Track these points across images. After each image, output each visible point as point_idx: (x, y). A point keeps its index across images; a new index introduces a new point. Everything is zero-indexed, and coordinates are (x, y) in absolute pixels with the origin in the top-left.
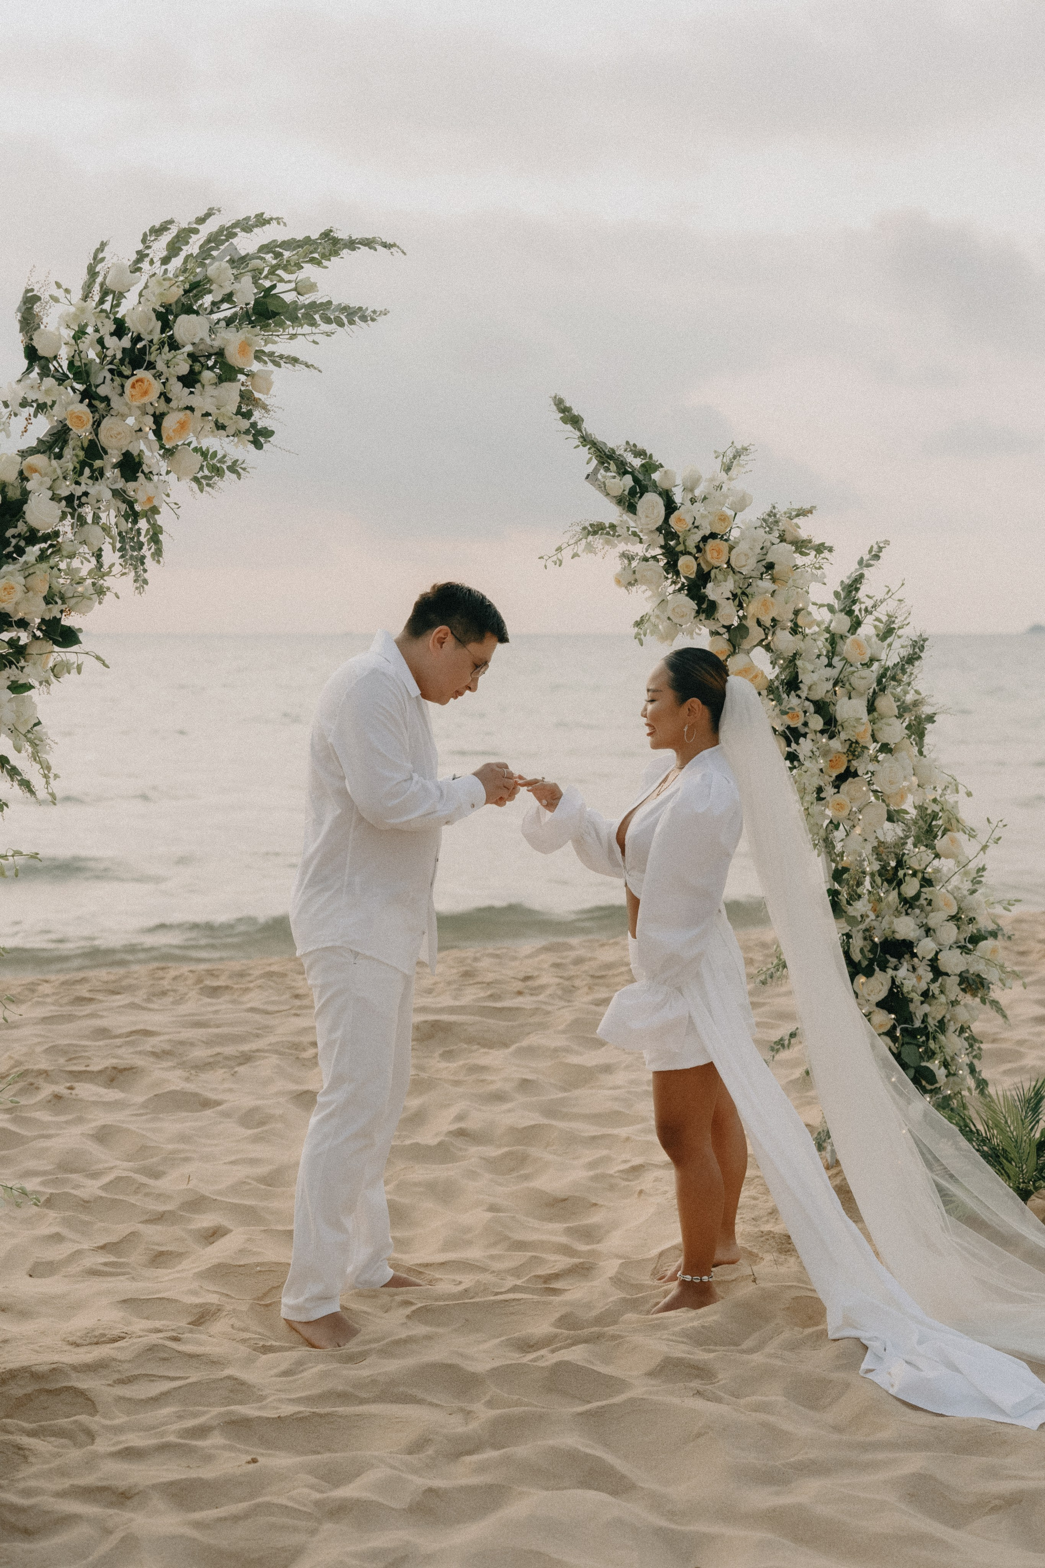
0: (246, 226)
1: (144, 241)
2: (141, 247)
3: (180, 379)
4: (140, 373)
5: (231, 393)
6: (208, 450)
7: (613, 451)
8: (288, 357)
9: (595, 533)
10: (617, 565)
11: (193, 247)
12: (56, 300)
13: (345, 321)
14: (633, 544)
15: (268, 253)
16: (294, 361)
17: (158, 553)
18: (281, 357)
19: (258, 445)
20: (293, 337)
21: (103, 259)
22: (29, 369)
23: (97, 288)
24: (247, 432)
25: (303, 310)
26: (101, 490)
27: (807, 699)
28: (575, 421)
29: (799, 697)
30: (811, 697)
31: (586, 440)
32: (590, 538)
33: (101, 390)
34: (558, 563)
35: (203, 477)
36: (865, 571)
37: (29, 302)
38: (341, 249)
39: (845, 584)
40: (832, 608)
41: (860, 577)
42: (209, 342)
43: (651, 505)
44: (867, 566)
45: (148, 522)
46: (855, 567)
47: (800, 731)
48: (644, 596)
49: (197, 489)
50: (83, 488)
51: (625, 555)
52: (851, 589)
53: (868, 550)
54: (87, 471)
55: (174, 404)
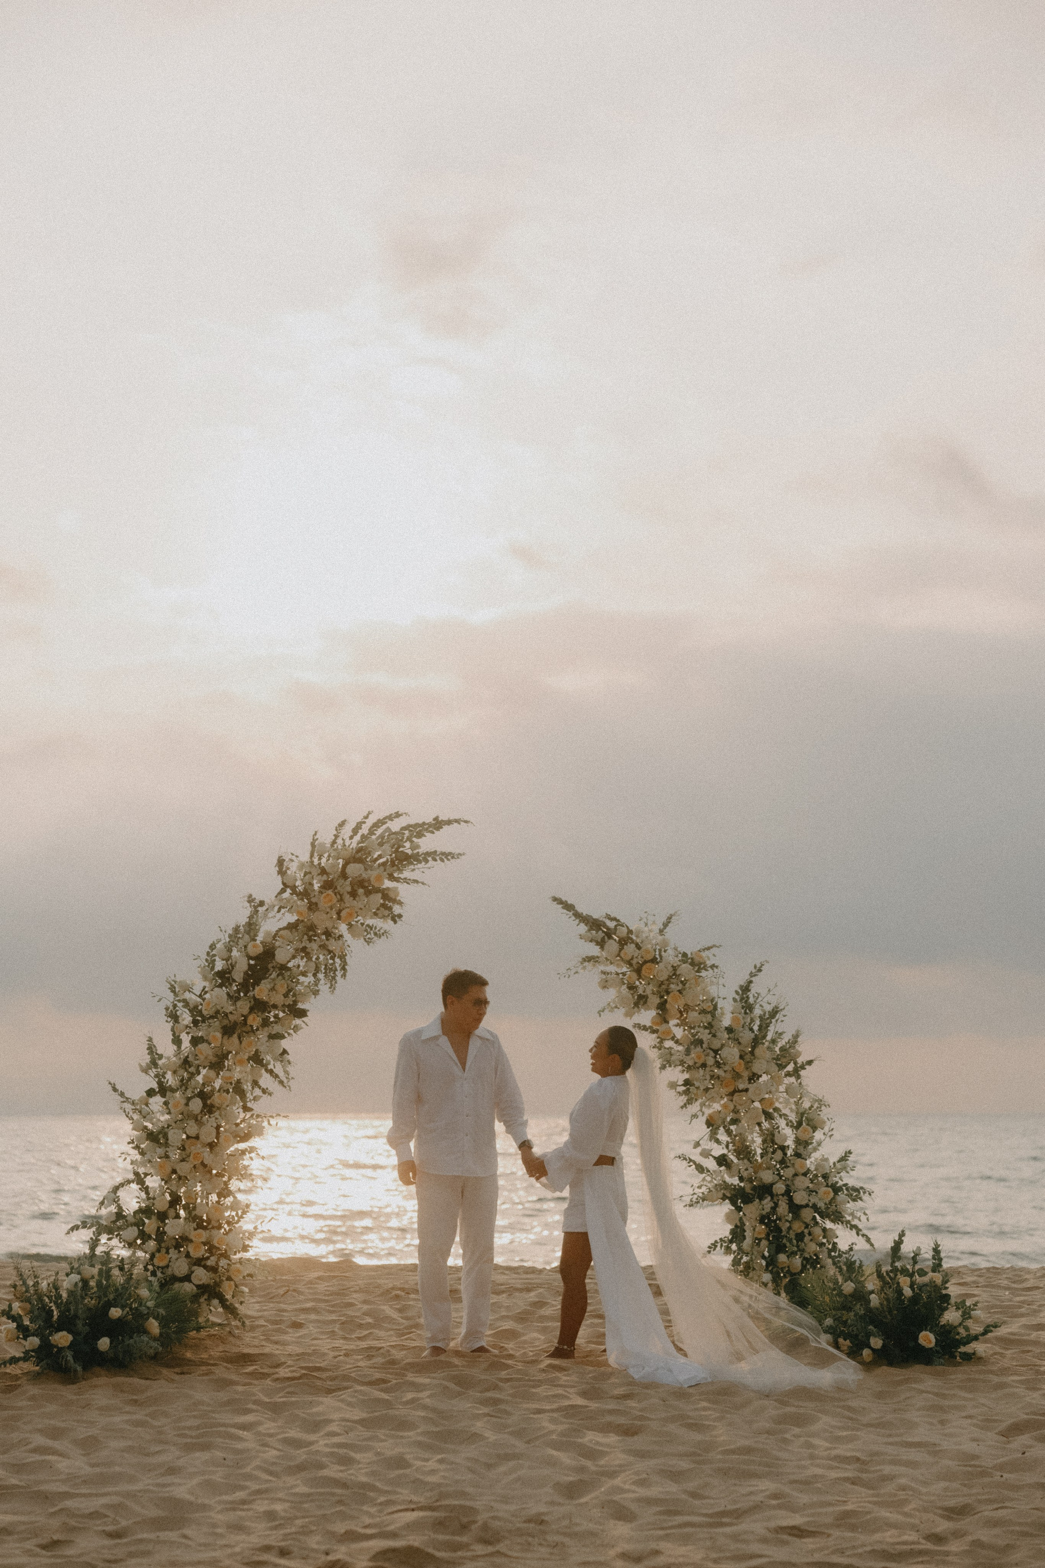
0: (390, 818)
1: (336, 830)
2: (335, 833)
3: (348, 893)
4: (330, 892)
5: (377, 899)
6: (373, 925)
7: (596, 919)
8: (414, 880)
9: (589, 961)
10: (597, 978)
11: (365, 830)
12: (292, 861)
13: (445, 860)
14: (606, 965)
15: (405, 830)
16: (416, 881)
17: (344, 976)
18: (410, 879)
19: (395, 922)
20: (413, 870)
21: (317, 839)
22: (283, 891)
23: (316, 854)
24: (389, 915)
26: (314, 946)
27: (710, 1049)
29: (702, 1047)
30: (712, 1047)
32: (586, 964)
33: (314, 900)
34: (567, 976)
35: (369, 938)
36: (753, 979)
37: (281, 862)
38: (444, 825)
39: (741, 987)
40: (735, 1000)
41: (751, 982)
42: (365, 876)
43: (612, 946)
44: (755, 975)
45: (341, 960)
46: (747, 977)
47: (704, 1065)
48: (612, 994)
49: (366, 944)
50: (303, 944)
51: (603, 973)
52: (746, 989)
53: (755, 967)
54: (306, 937)
55: (346, 905)
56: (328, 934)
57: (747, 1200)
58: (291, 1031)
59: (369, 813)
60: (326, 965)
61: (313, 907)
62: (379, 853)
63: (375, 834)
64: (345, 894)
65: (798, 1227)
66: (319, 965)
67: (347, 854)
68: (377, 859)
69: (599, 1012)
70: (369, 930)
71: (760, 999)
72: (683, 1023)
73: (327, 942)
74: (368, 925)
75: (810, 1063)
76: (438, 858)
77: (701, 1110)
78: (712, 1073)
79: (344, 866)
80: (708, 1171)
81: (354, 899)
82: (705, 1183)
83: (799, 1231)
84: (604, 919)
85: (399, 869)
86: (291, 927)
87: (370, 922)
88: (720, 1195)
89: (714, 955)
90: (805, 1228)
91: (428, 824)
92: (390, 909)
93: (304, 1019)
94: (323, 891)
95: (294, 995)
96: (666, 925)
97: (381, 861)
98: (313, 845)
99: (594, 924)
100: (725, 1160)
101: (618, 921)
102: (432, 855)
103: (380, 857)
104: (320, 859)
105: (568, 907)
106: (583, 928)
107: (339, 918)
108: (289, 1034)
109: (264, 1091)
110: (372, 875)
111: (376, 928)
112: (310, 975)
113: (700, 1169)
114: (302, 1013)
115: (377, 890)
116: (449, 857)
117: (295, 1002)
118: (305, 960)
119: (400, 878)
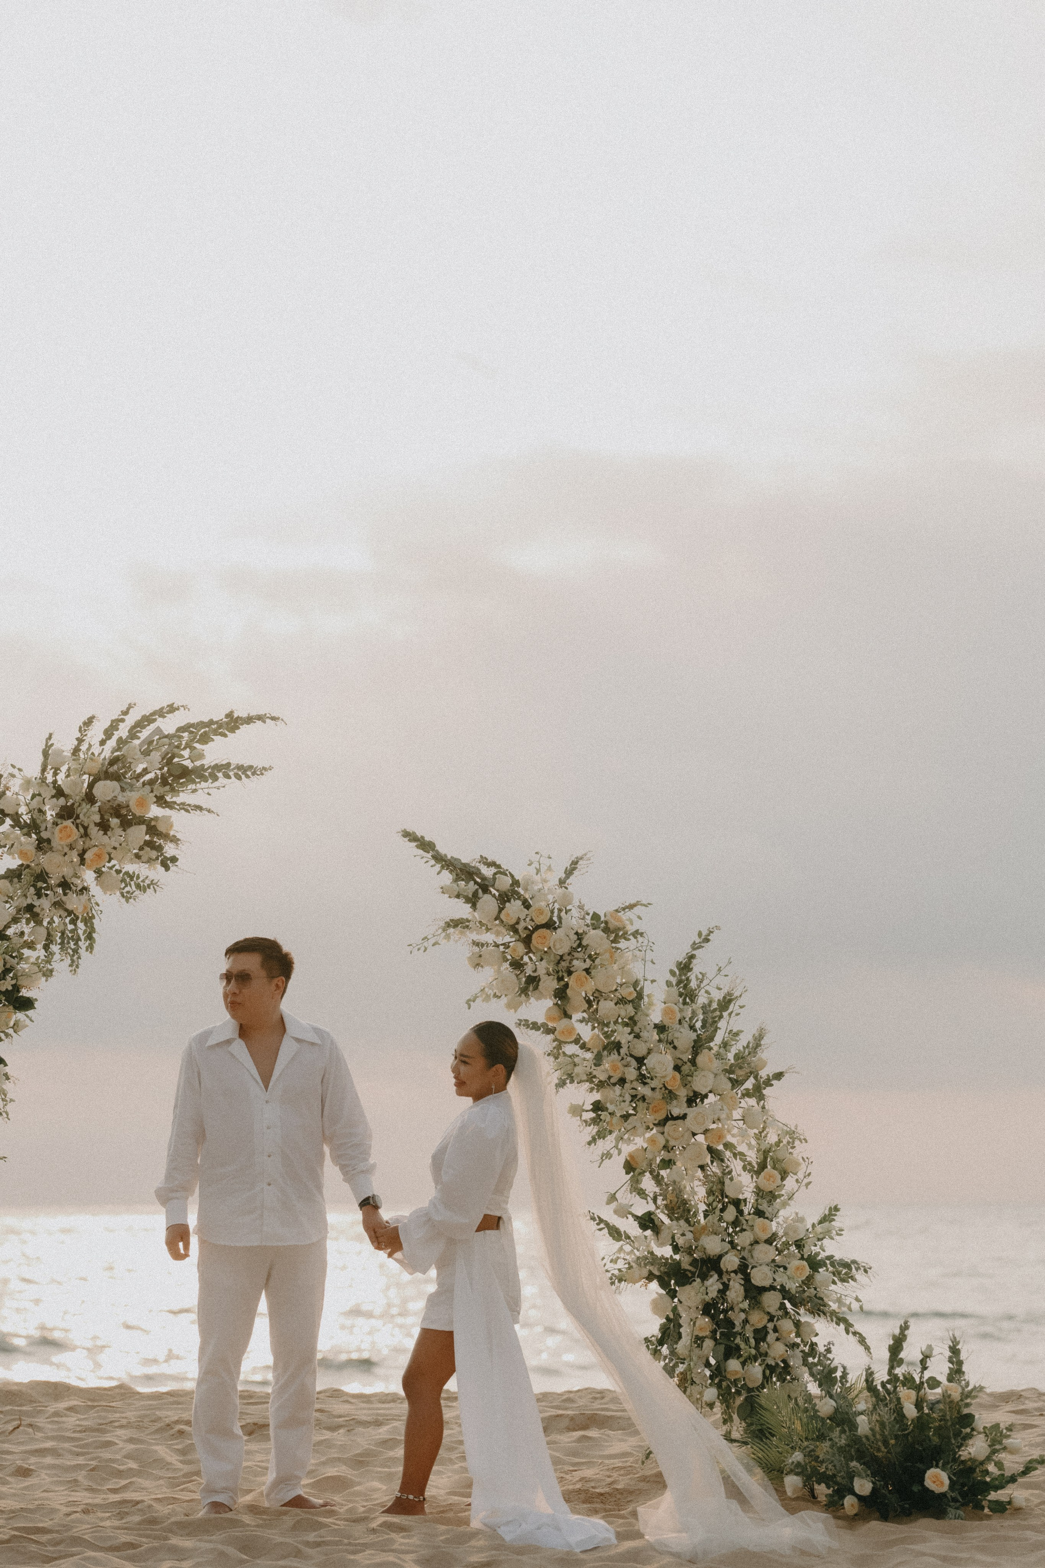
0: (161, 713)
1: (80, 731)
2: (79, 735)
4: (68, 823)
5: (139, 834)
6: (134, 873)
7: (466, 865)
8: (195, 806)
9: (455, 926)
10: (467, 951)
11: (123, 731)
12: (13, 776)
13: (243, 776)
14: (483, 933)
15: (183, 732)
16: (199, 808)
17: (90, 947)
18: (189, 805)
19: (167, 868)
20: (194, 790)
21: (52, 745)
23: (49, 767)
24: (157, 858)
25: (210, 770)
26: (45, 904)
27: (631, 1056)
29: (620, 1053)
31: (437, 858)
32: (451, 930)
33: (44, 835)
34: (423, 949)
35: (128, 892)
36: (696, 953)
38: (242, 724)
39: (679, 964)
40: (669, 984)
41: (692, 957)
42: (121, 799)
43: (488, 903)
44: (698, 948)
45: (86, 925)
46: (687, 949)
47: (622, 1081)
48: (487, 974)
49: (123, 900)
50: (29, 901)
51: (476, 944)
52: (685, 967)
53: (700, 934)
54: (32, 890)
55: (93, 842)
56: (65, 885)
57: (684, 1278)
58: (11, 1031)
59: (130, 707)
60: (63, 933)
61: (43, 845)
62: (144, 766)
63: (139, 738)
64: (92, 826)
65: (758, 1319)
66: (52, 933)
67: (95, 767)
68: (139, 776)
69: (468, 1003)
70: (128, 880)
71: (705, 982)
72: (593, 1018)
73: (64, 898)
74: (127, 873)
75: (779, 1076)
76: (231, 774)
77: (616, 1147)
78: (634, 1092)
79: (91, 786)
80: (628, 1237)
81: (105, 834)
82: (622, 1255)
83: (760, 1325)
84: (477, 864)
85: (173, 790)
86: (13, 875)
87: (130, 868)
88: (645, 1273)
89: (640, 918)
90: (769, 1321)
91: (217, 722)
92: (159, 848)
93: (30, 1013)
94: (59, 821)
95: (15, 977)
96: (569, 873)
97: (147, 777)
98: (46, 754)
99: (464, 872)
100: (652, 1221)
101: (499, 866)
102: (224, 769)
103: (145, 771)
104: (55, 774)
105: (425, 845)
106: (447, 877)
107: (83, 861)
108: (7, 1035)
110: (131, 798)
111: (138, 877)
112: (39, 946)
113: (615, 1233)
114: (26, 1004)
115: (141, 821)
116: (249, 773)
117: (16, 988)
118: (32, 924)
119: (175, 803)
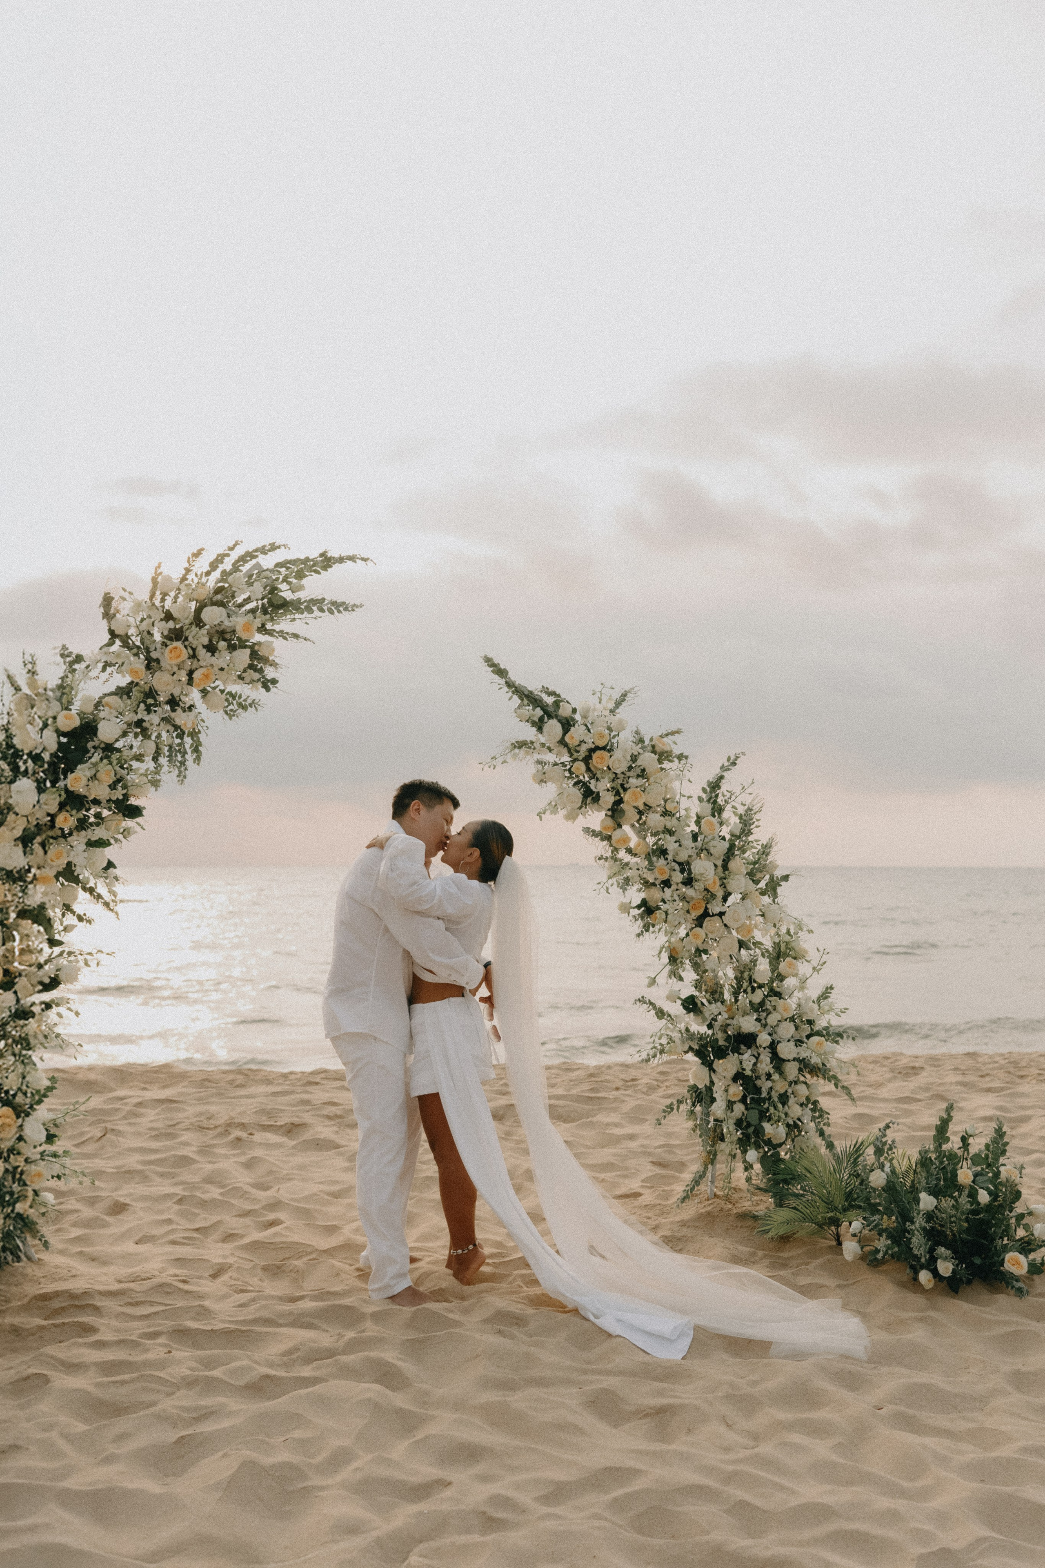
0: (263, 551)
1: (188, 561)
2: (187, 565)
3: (204, 647)
4: (178, 644)
5: (243, 657)
6: (236, 693)
7: (531, 692)
8: (293, 634)
9: (520, 748)
10: (531, 769)
11: (227, 565)
12: (124, 599)
13: (335, 611)
14: (546, 754)
15: (281, 567)
16: (296, 636)
17: (198, 759)
18: (287, 633)
19: (268, 689)
20: (294, 620)
21: (161, 573)
22: (111, 643)
23: (158, 593)
24: (259, 680)
25: (306, 604)
26: (155, 718)
27: (674, 861)
28: (501, 672)
29: (666, 859)
30: (677, 859)
31: (509, 684)
32: (517, 751)
33: (154, 655)
34: (492, 767)
35: (231, 710)
36: (725, 774)
37: (107, 601)
38: (334, 563)
39: (710, 783)
40: (700, 799)
41: (722, 777)
42: (227, 623)
43: (554, 727)
44: (726, 770)
45: (192, 739)
46: (717, 771)
47: (667, 883)
48: (551, 790)
49: (226, 717)
50: (139, 716)
51: (539, 762)
52: (715, 786)
53: (729, 759)
54: (142, 706)
55: (201, 663)
56: (173, 702)
57: (721, 1053)
58: (120, 837)
59: (234, 543)
60: (171, 747)
61: (152, 664)
62: (245, 596)
63: (241, 571)
64: (200, 648)
65: (781, 1086)
66: (160, 746)
67: (203, 594)
68: (240, 606)
69: (539, 815)
70: (230, 699)
71: (733, 797)
72: (642, 829)
73: (173, 715)
74: (230, 693)
75: (788, 877)
76: (325, 608)
79: (198, 611)
80: (669, 1015)
81: (213, 655)
82: (666, 1032)
83: (782, 1091)
84: (539, 693)
85: (272, 620)
86: (124, 692)
87: (234, 688)
88: (686, 1048)
89: (680, 742)
91: (313, 560)
92: (261, 671)
93: (139, 819)
94: (168, 642)
95: (125, 787)
96: (618, 704)
97: (248, 607)
98: (154, 581)
99: (530, 698)
100: (695, 1004)
101: (559, 696)
102: (318, 603)
103: (248, 600)
104: (163, 600)
106: (517, 702)
107: (190, 682)
108: (116, 840)
109: (80, 919)
110: (239, 622)
111: (240, 697)
112: (148, 759)
113: (661, 1014)
114: (134, 812)
115: (242, 645)
116: (341, 609)
117: (126, 797)
118: (140, 738)
119: (274, 631)
